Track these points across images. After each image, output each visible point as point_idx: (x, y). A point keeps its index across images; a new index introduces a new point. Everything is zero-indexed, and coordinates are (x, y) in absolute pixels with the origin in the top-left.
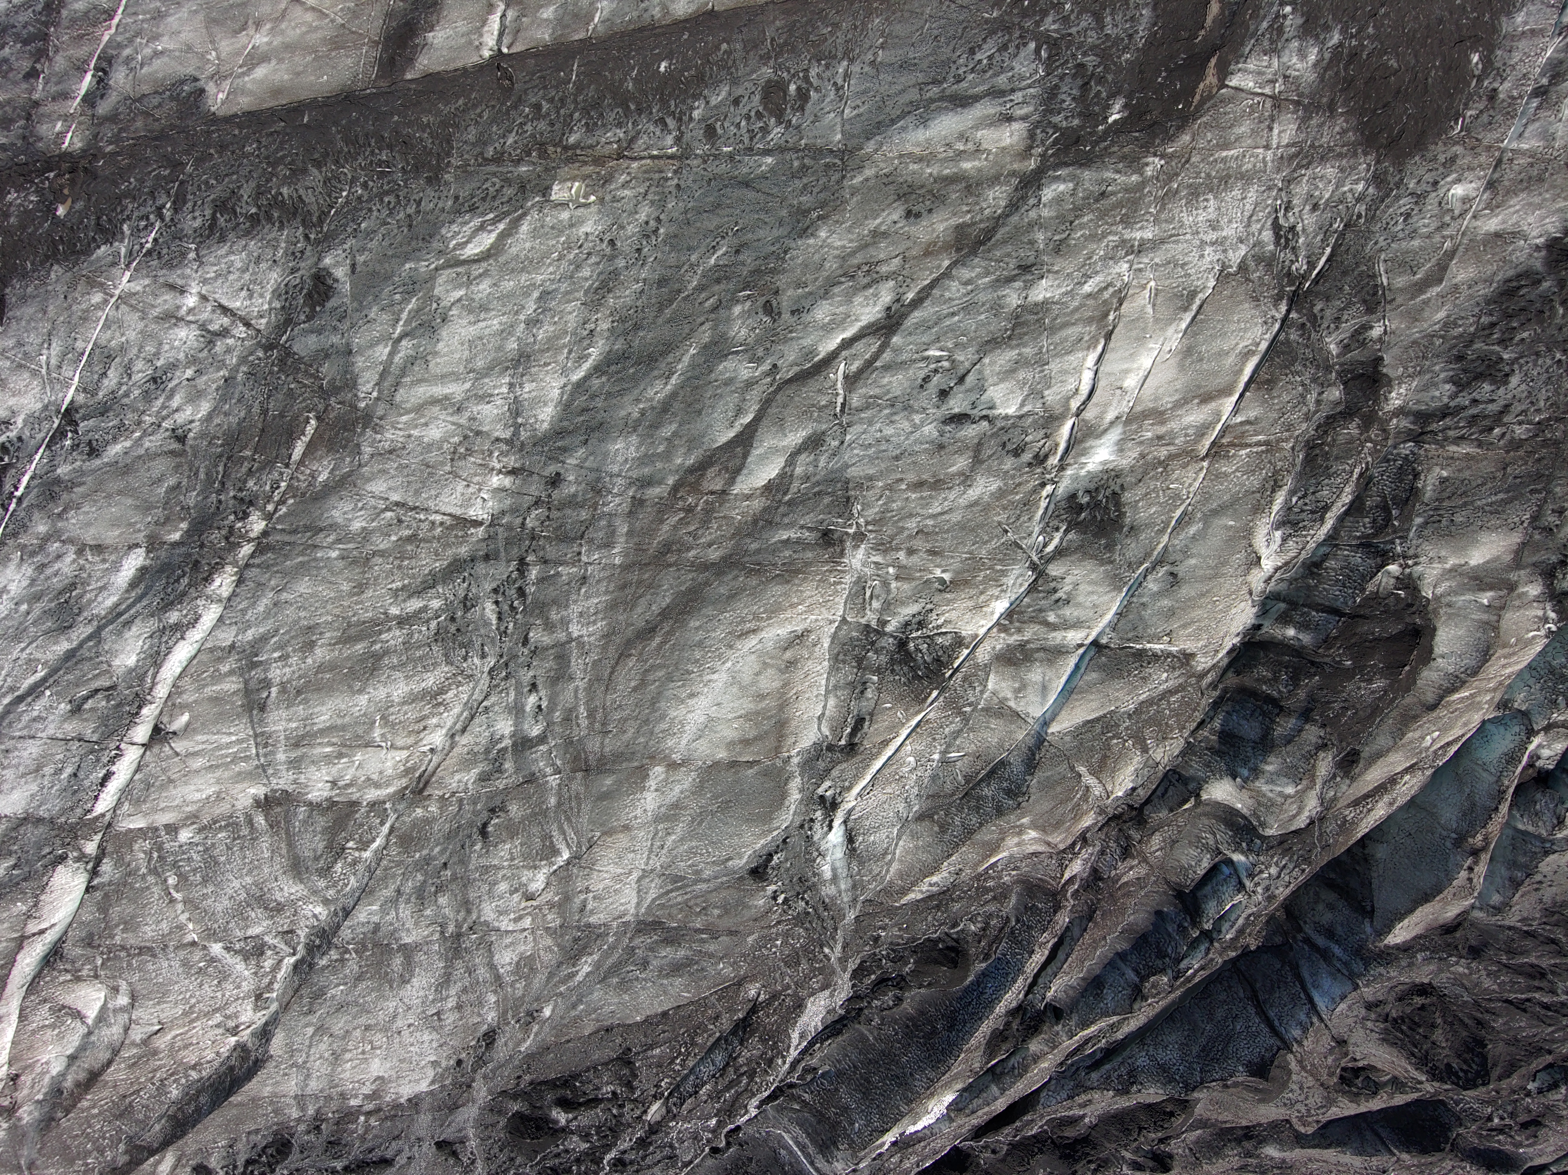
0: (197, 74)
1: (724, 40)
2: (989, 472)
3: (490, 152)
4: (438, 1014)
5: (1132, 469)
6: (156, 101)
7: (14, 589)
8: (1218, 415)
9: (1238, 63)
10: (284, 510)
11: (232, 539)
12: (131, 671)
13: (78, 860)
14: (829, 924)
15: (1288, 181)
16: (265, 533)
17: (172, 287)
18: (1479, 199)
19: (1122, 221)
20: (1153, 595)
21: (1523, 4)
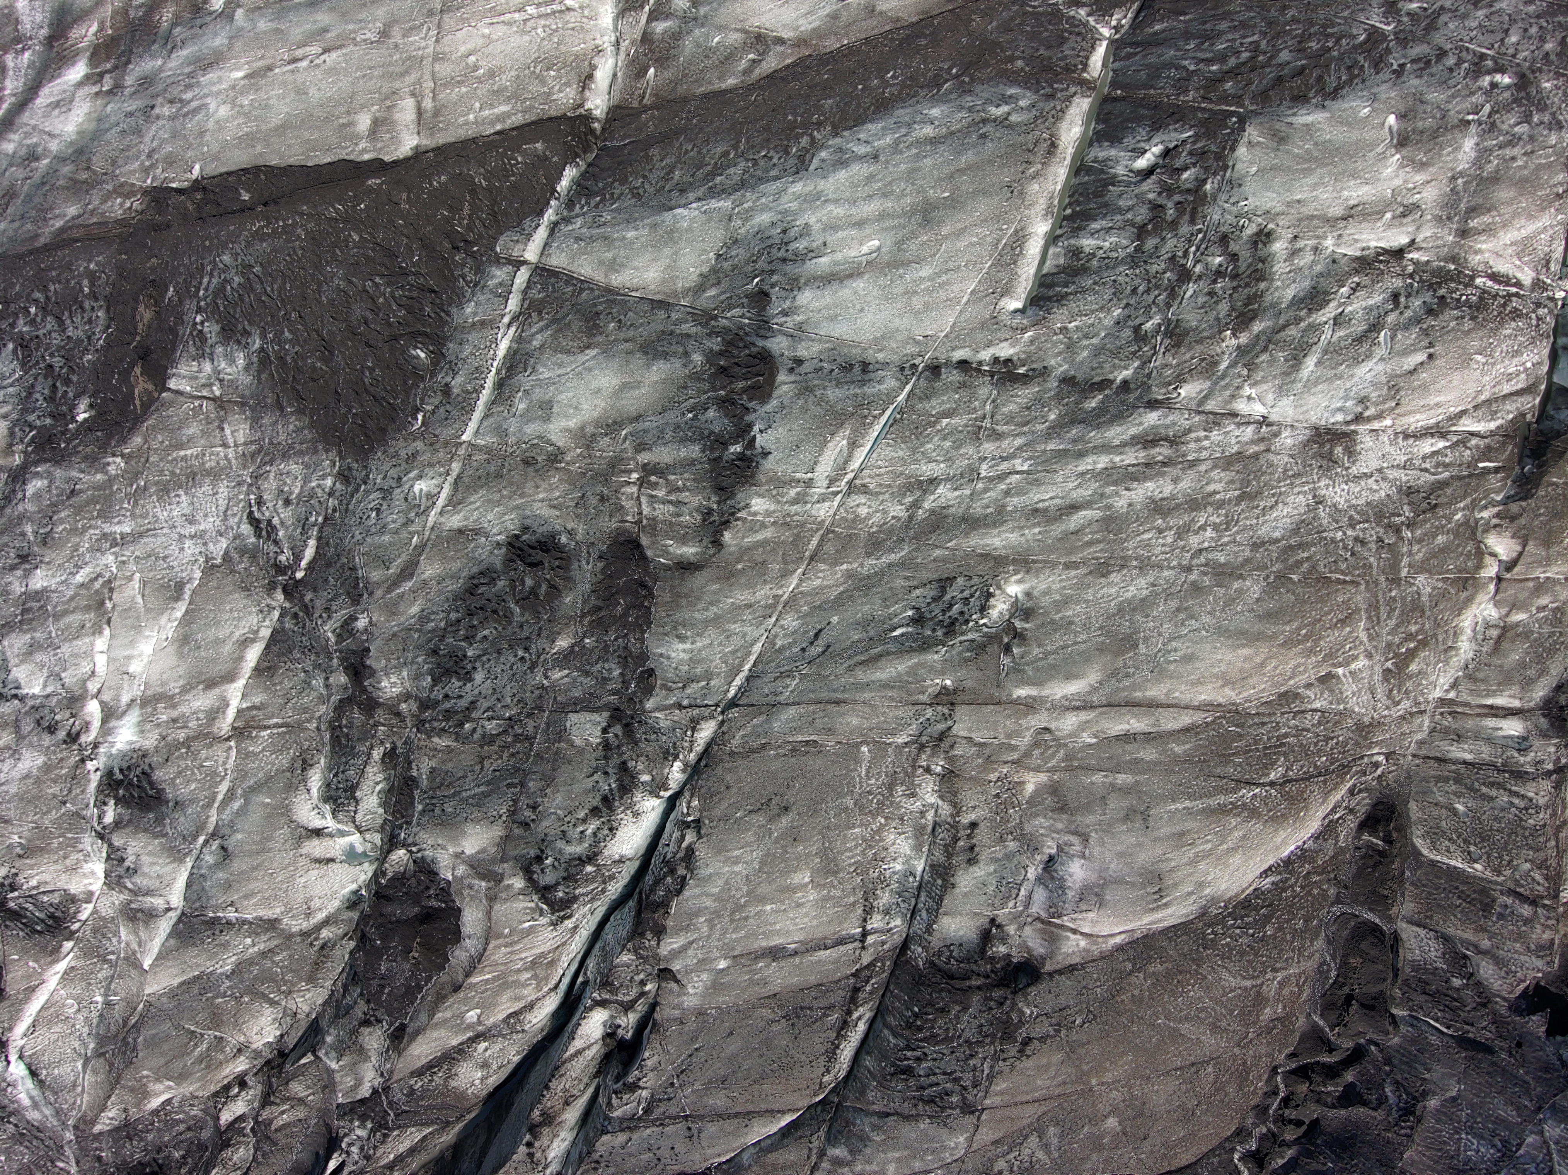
2: (32, 748)
5: (156, 749)
8: (227, 699)
9: (172, 367)
14: (50, 1143)
15: (256, 477)
18: (443, 495)
19: (99, 516)
20: (210, 868)
21: (473, 294)
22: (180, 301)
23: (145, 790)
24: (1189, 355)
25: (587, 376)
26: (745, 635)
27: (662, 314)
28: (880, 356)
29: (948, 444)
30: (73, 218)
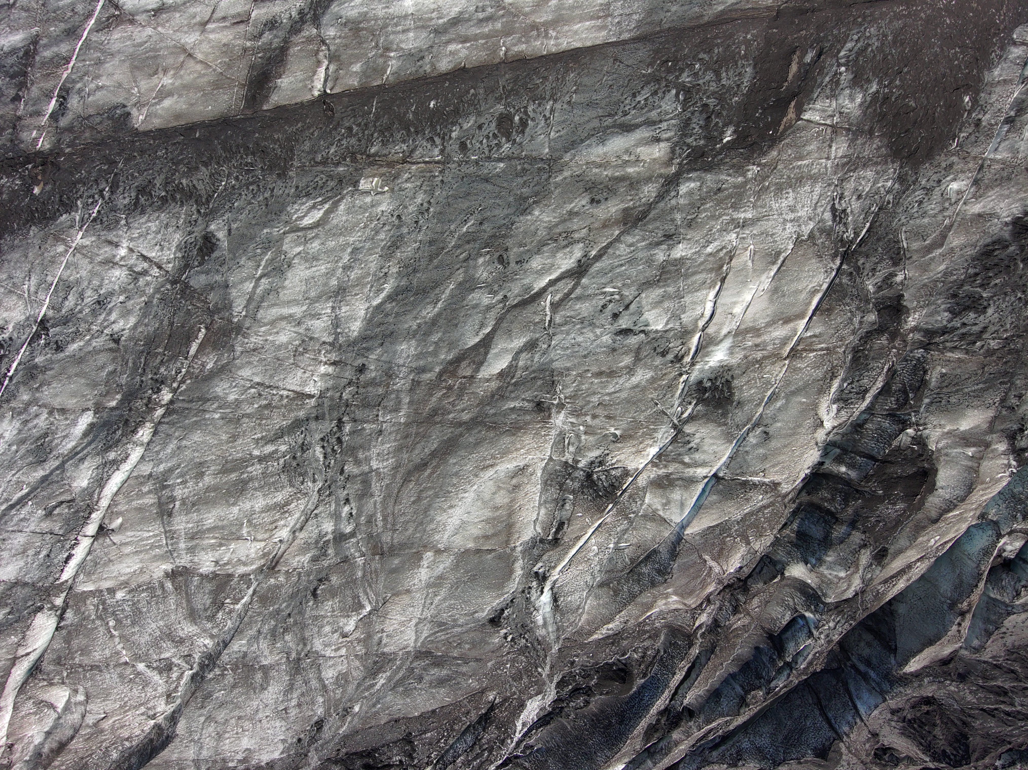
0: (125, 102)
1: (472, 87)
2: (646, 366)
3: (319, 158)
4: (285, 709)
5: (739, 365)
6: (98, 119)
7: (8, 435)
8: (795, 331)
9: (809, 104)
10: (184, 387)
11: (150, 406)
12: (84, 490)
13: (50, 609)
14: (541, 653)
15: (842, 180)
16: (171, 402)
17: (110, 243)
18: (969, 192)
19: (732, 207)
20: (754, 445)
21: (999, 63)
23: (723, 393)
30: (733, 4)
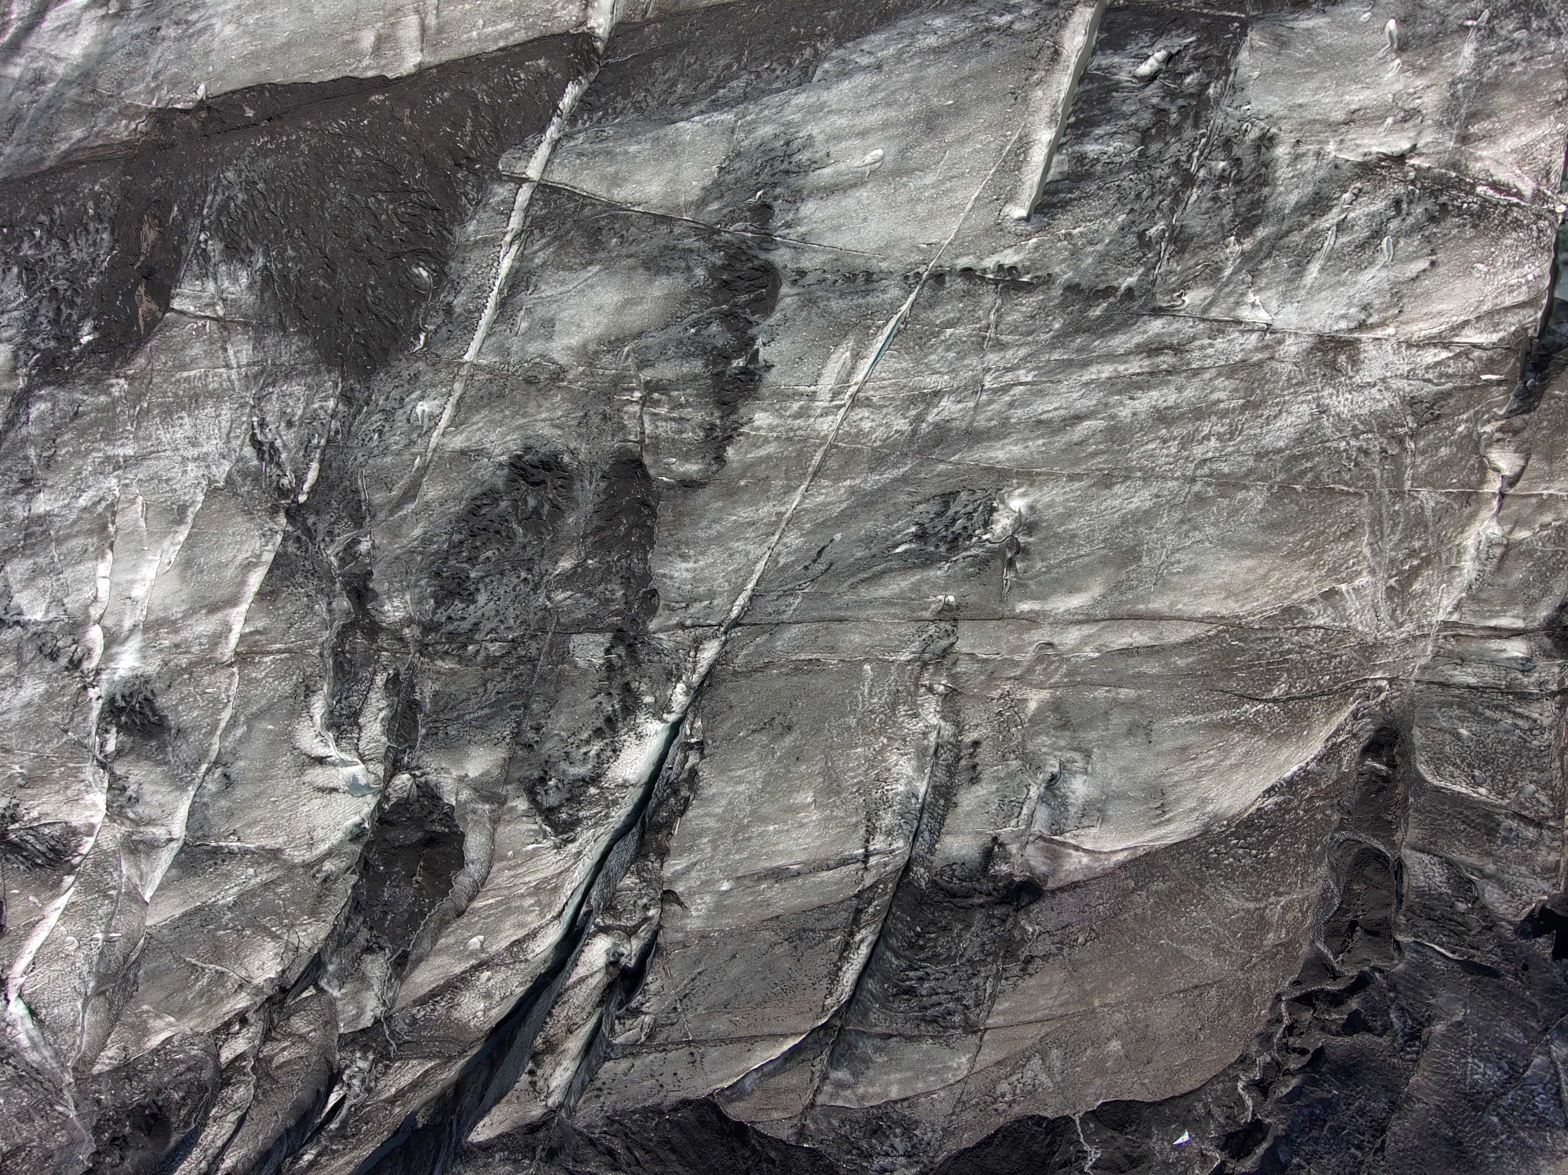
2: (34, 676)
5: (159, 676)
8: (229, 625)
9: (174, 289)
14: (49, 1086)
15: (258, 399)
18: (446, 416)
19: (102, 439)
20: (212, 796)
21: (475, 212)
22: (185, 219)
23: (147, 717)
24: (1193, 261)
25: (590, 293)
26: (747, 554)
27: (664, 229)
28: (884, 265)
29: (952, 355)
30: (79, 141)
